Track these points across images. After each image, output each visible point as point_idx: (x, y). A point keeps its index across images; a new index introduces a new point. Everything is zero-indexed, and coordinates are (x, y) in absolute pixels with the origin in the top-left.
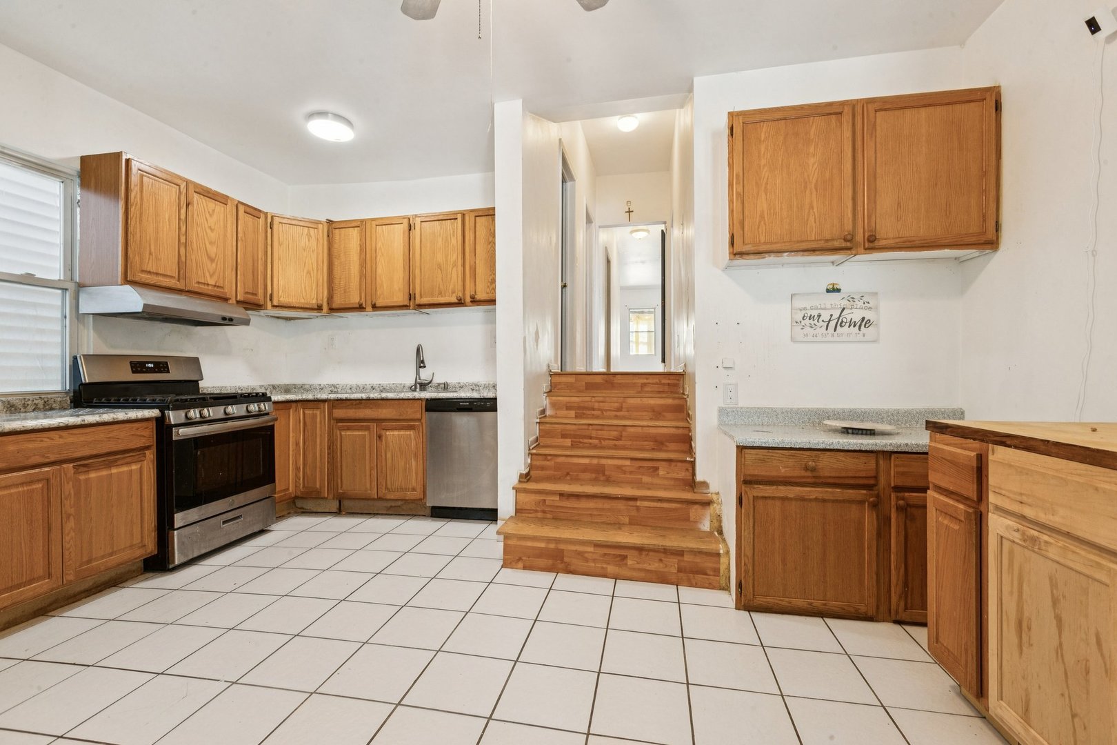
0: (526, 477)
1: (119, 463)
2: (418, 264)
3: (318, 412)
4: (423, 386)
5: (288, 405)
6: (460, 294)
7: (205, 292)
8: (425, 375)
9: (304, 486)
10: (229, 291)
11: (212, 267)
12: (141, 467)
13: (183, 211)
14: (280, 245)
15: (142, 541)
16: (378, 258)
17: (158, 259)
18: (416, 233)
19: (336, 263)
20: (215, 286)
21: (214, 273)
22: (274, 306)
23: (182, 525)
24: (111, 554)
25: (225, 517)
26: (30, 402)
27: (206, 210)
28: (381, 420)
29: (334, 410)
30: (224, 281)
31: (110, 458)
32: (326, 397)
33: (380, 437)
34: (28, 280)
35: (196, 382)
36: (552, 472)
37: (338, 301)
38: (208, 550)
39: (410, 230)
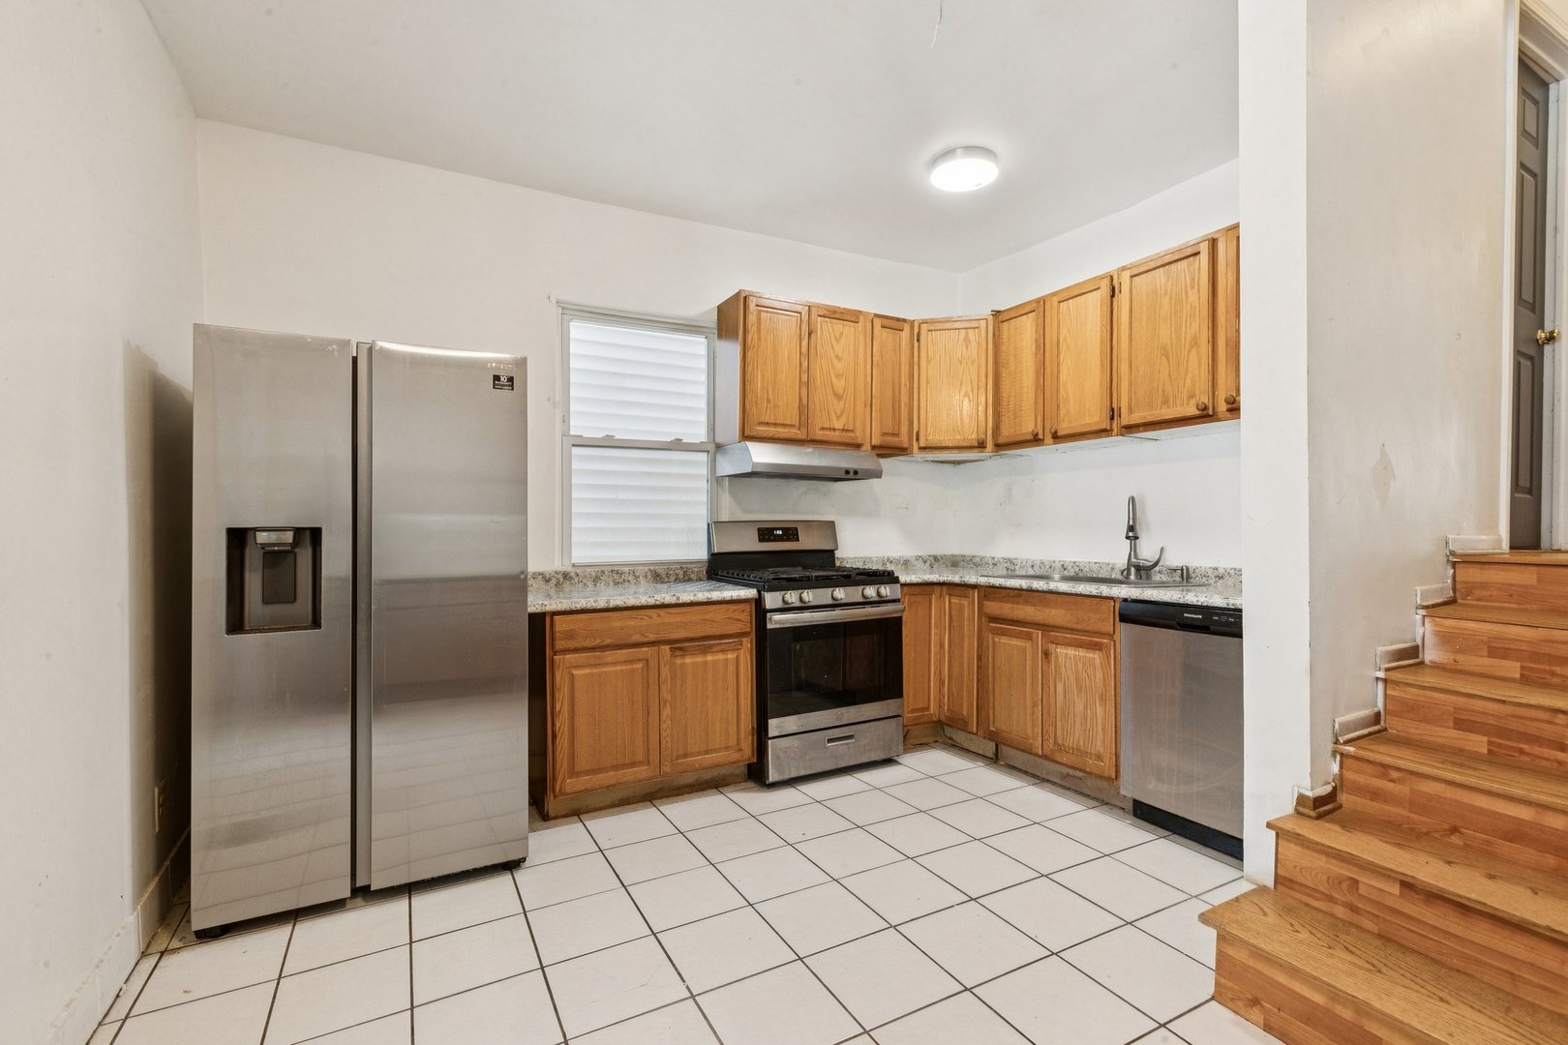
0: (1322, 807)
1: (715, 649)
2: (1125, 355)
3: (965, 602)
4: (1142, 571)
5: (928, 588)
6: (1205, 399)
7: (831, 439)
8: (1147, 552)
9: (948, 709)
10: (859, 435)
11: (839, 406)
12: (737, 657)
13: (805, 343)
14: (928, 362)
15: (738, 744)
16: (1062, 356)
17: (776, 407)
18: (1123, 299)
19: (1004, 373)
20: (843, 430)
21: (842, 413)
22: (921, 449)
23: (776, 734)
24: (707, 752)
25: (831, 734)
26: (672, 572)
27: (832, 336)
28: (1048, 626)
29: (985, 602)
30: (854, 423)
31: (704, 643)
32: (975, 580)
33: (1046, 654)
34: (677, 445)
35: (831, 553)
36: (1406, 813)
37: (1007, 433)
38: (808, 772)
39: (1113, 296)
